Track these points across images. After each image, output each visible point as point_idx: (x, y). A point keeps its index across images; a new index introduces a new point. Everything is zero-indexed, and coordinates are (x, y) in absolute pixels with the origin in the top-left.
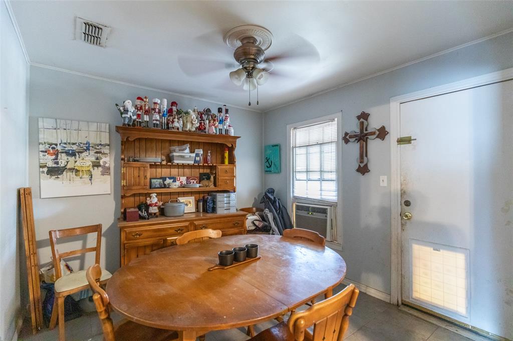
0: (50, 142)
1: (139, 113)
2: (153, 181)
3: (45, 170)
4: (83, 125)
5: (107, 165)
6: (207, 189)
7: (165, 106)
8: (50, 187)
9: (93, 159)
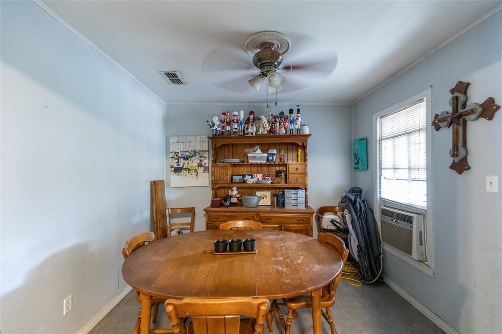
0: (175, 151)
1: (223, 125)
2: (234, 177)
3: (173, 169)
4: (192, 139)
5: (207, 165)
6: (278, 185)
7: (242, 115)
8: (176, 180)
9: (198, 161)
